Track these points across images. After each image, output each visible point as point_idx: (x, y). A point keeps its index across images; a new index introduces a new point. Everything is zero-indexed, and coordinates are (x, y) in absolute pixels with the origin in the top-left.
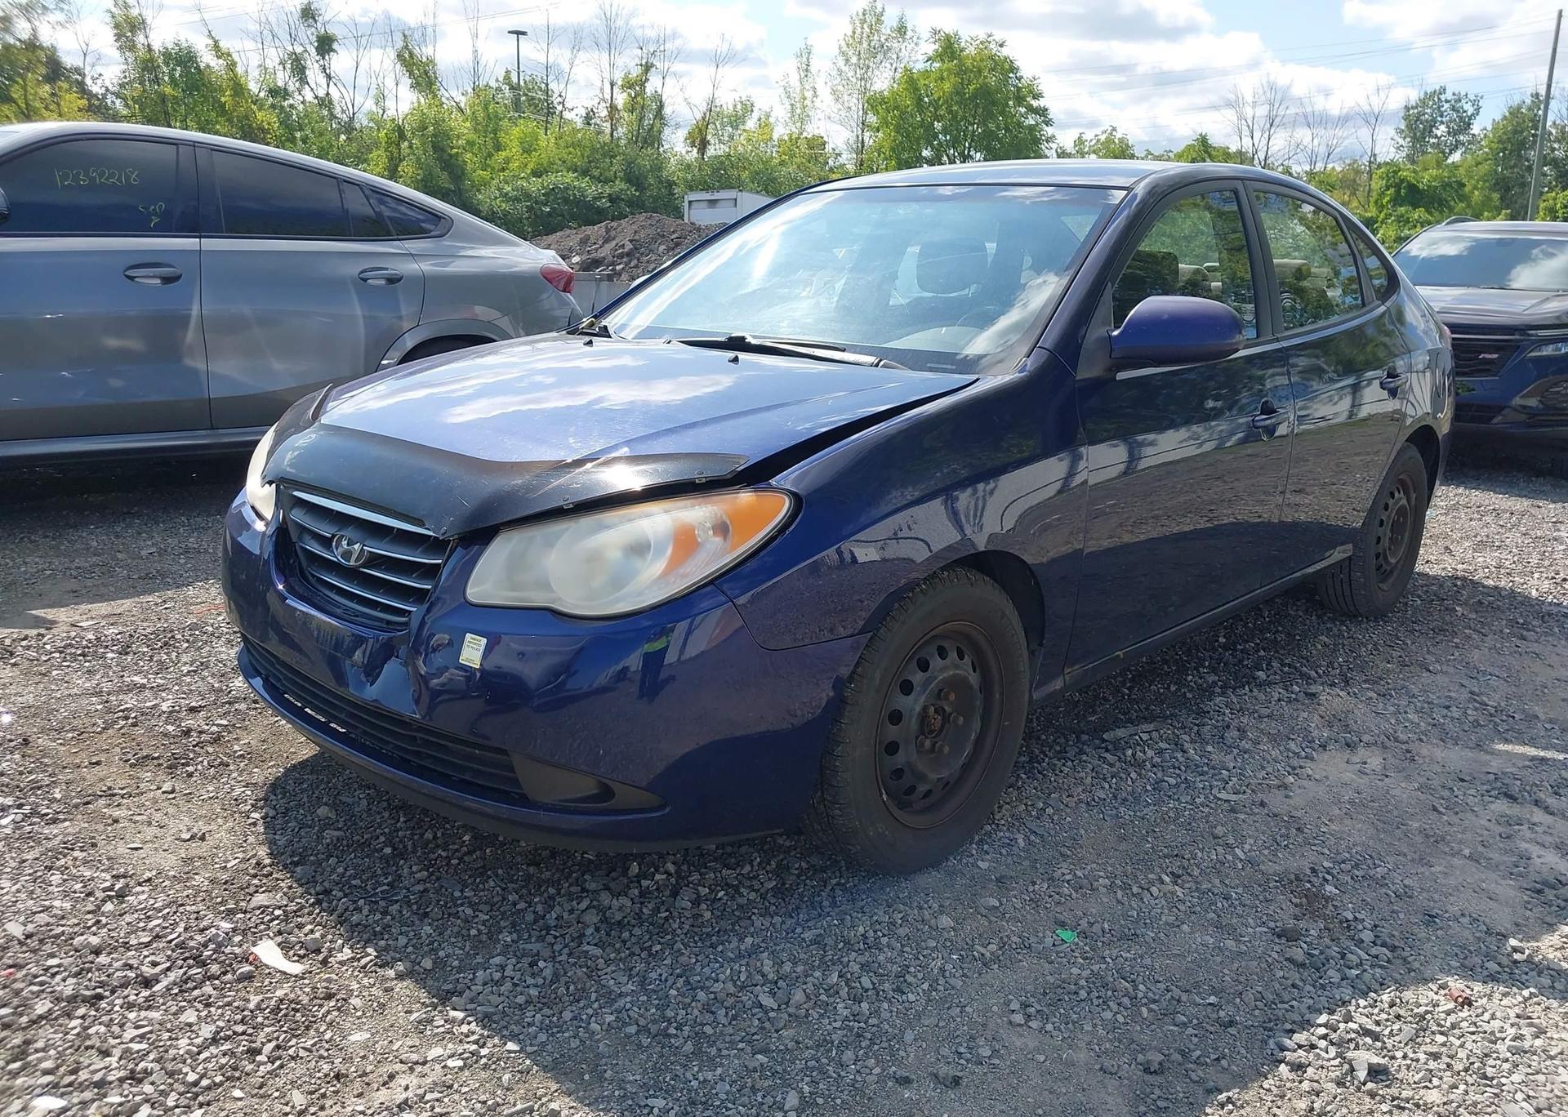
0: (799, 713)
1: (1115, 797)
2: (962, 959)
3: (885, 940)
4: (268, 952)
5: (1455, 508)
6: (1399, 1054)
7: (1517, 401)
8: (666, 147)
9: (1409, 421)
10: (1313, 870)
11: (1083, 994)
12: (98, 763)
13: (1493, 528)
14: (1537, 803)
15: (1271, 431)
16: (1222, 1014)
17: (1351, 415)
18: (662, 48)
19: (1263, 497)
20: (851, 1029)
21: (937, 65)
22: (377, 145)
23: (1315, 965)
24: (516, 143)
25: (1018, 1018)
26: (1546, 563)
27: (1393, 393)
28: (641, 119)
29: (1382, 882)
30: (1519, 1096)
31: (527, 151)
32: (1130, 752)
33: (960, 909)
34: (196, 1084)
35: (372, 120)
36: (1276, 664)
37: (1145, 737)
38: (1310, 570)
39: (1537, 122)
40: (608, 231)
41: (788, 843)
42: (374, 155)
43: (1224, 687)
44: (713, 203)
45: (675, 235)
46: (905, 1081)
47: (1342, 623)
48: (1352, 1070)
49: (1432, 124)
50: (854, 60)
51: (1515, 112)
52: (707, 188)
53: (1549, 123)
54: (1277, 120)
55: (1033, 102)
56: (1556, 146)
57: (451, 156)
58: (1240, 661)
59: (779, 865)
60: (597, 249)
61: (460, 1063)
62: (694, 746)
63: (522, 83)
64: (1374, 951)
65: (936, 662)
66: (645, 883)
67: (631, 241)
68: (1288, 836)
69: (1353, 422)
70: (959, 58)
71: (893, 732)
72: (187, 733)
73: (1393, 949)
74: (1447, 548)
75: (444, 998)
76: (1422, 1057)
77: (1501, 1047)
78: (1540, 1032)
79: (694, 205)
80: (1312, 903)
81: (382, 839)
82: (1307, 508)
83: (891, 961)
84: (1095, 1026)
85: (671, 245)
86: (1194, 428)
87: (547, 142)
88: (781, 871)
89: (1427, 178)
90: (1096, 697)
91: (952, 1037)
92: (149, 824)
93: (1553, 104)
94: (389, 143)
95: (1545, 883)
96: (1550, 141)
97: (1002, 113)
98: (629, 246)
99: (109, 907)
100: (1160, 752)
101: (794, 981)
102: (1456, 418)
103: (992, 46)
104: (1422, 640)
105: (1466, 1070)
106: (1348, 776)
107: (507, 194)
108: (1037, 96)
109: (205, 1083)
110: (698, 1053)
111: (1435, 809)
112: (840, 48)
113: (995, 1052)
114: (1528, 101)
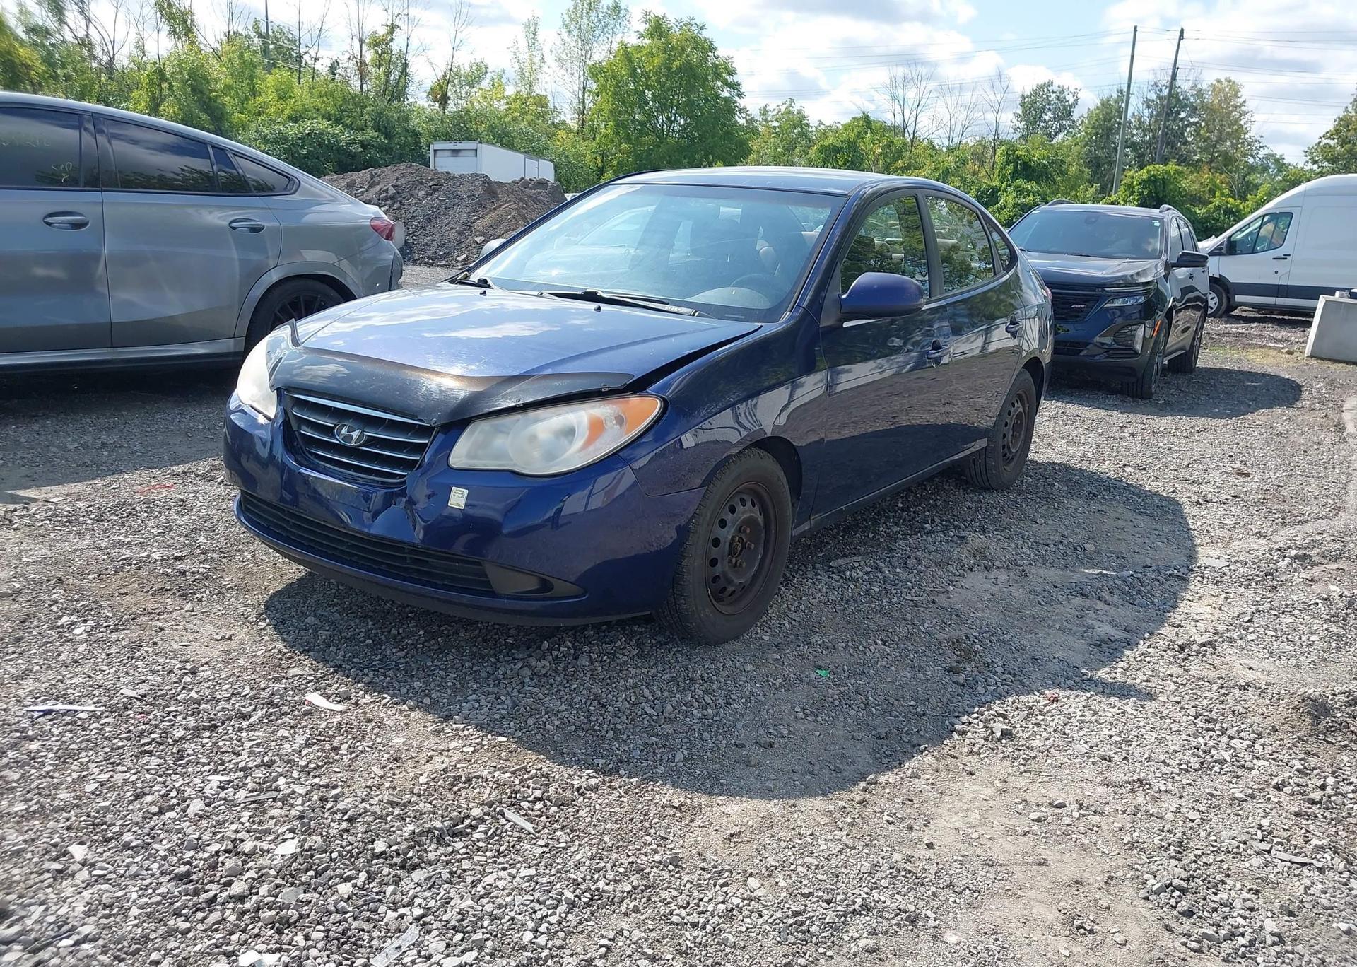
0: (655, 544)
1: (842, 599)
2: (762, 687)
3: (714, 678)
4: (315, 698)
5: (1055, 416)
6: (1018, 726)
7: (1097, 339)
8: (411, 100)
9: (1024, 354)
10: (967, 637)
11: (837, 702)
12: (126, 594)
13: (1081, 431)
14: (1099, 598)
15: (937, 361)
16: (918, 710)
17: (983, 349)
18: (406, 12)
19: (929, 408)
20: (704, 723)
21: (647, 41)
22: (138, 85)
23: (970, 686)
24: (271, 90)
25: (801, 715)
26: (1114, 454)
27: (1014, 335)
28: (388, 74)
29: (1007, 643)
30: (1082, 742)
31: (282, 98)
32: (848, 573)
33: (756, 660)
34: (306, 766)
35: (134, 62)
36: (937, 520)
37: (856, 564)
38: (956, 457)
39: (1121, 113)
40: (372, 177)
41: (640, 629)
42: (135, 94)
43: (904, 534)
44: (456, 152)
45: (432, 183)
46: (742, 746)
47: (980, 494)
48: (993, 733)
49: (1043, 111)
50: (576, 32)
51: (1105, 104)
52: (450, 139)
53: (1129, 114)
54: (923, 102)
55: (728, 78)
56: (1135, 132)
57: (210, 98)
58: (914, 518)
59: (637, 641)
60: (363, 192)
61: (472, 749)
62: (593, 564)
63: (270, 33)
64: (1003, 677)
65: (740, 508)
66: (555, 653)
67: (393, 186)
68: (951, 619)
69: (984, 354)
70: (666, 37)
71: (715, 552)
72: (183, 573)
73: (1015, 675)
74: (1050, 444)
75: (447, 718)
76: (1031, 726)
77: (1074, 721)
78: (1095, 713)
79: (439, 153)
80: (968, 655)
81: (362, 635)
82: (954, 415)
83: (720, 688)
84: (845, 718)
85: (430, 191)
86: (879, 361)
87: (301, 91)
88: (639, 645)
89: (1038, 156)
90: (821, 542)
91: (763, 725)
92: (187, 630)
93: (1132, 98)
94: (151, 82)
95: (1103, 641)
96: (1130, 128)
97: (703, 86)
98: (392, 191)
99: (187, 679)
100: (867, 573)
101: (664, 700)
102: (1055, 352)
103: (694, 28)
104: (1032, 504)
105: (1055, 731)
106: (986, 586)
107: (265, 136)
108: (732, 73)
109: (312, 766)
110: (615, 738)
111: (1039, 603)
112: (563, 20)
113: (790, 732)
114: (1115, 96)
